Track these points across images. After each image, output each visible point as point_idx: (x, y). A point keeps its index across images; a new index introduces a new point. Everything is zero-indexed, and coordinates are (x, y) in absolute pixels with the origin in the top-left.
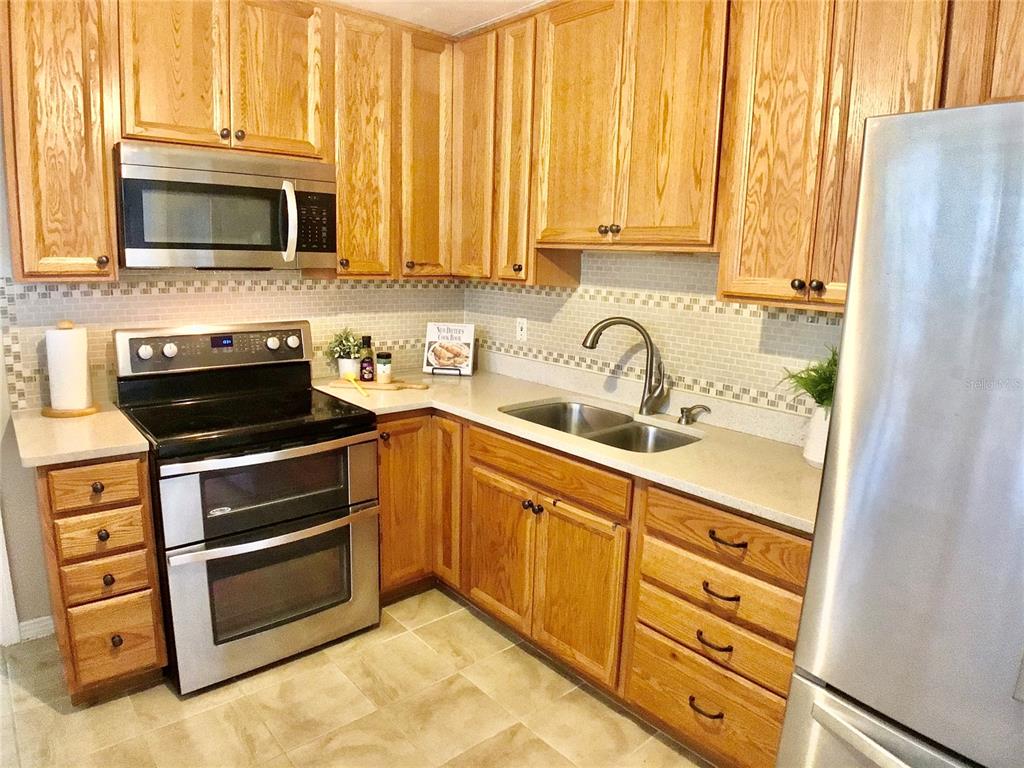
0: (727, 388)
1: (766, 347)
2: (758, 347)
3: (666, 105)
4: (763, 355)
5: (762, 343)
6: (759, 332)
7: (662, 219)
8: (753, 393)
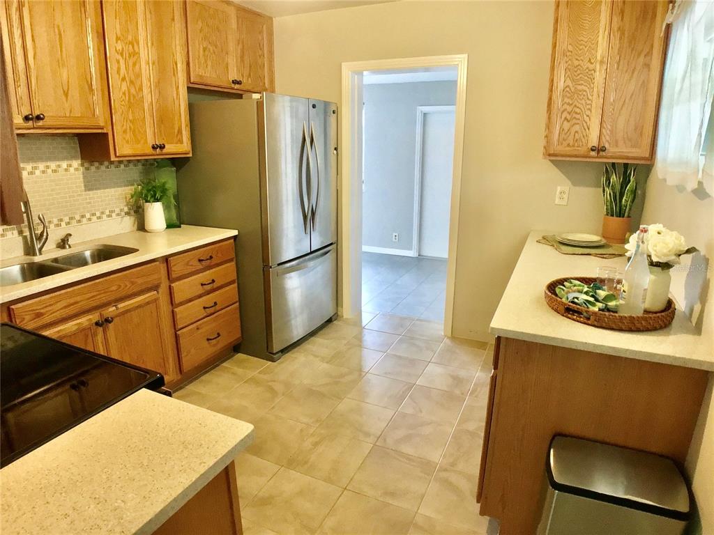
0: (71, 218)
1: (89, 187)
2: (83, 188)
3: (60, 35)
4: (88, 192)
5: (85, 187)
6: (82, 180)
7: (71, 111)
8: (88, 216)
